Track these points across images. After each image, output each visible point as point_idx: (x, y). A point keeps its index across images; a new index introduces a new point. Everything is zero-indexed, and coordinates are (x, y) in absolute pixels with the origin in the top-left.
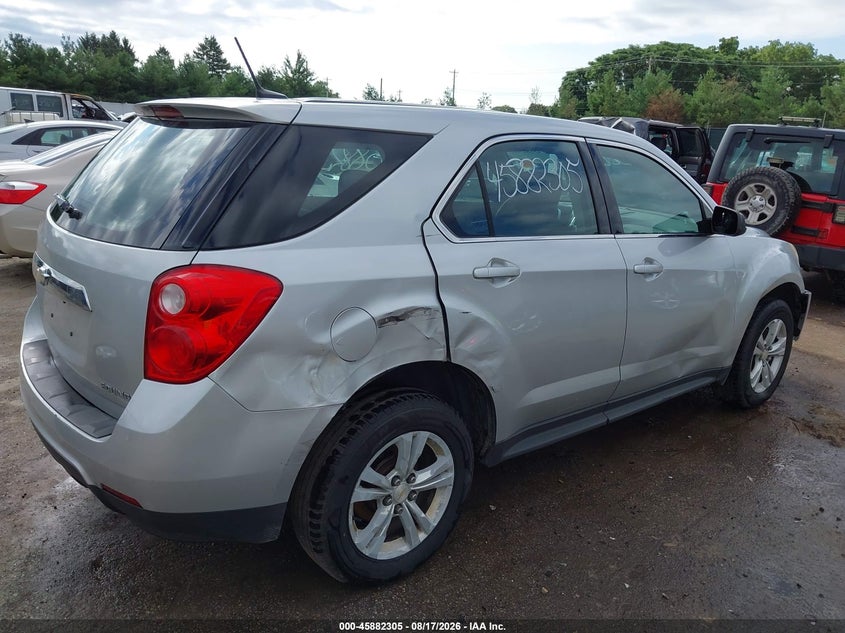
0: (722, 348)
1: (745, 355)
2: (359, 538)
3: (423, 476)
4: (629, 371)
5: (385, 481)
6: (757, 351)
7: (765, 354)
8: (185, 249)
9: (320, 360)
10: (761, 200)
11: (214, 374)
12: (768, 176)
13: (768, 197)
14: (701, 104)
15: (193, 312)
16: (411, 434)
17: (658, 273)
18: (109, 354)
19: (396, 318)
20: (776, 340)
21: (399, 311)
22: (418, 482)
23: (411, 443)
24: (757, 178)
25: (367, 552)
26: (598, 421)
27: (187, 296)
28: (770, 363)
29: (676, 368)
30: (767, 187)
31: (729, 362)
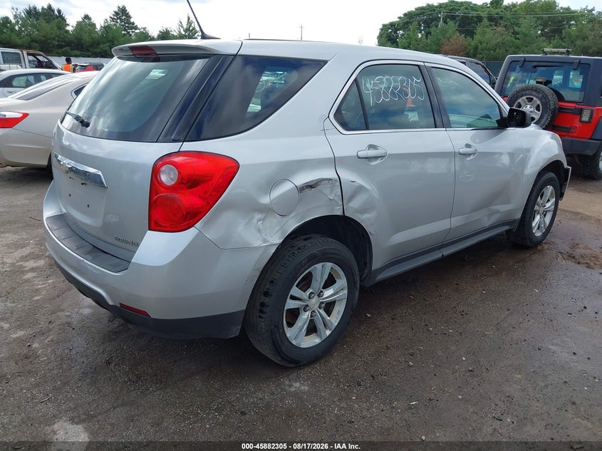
0: (513, 206)
1: (529, 212)
2: (290, 333)
3: (328, 293)
4: (456, 221)
5: (305, 295)
6: (536, 208)
7: (542, 210)
8: (174, 141)
9: (264, 215)
10: (531, 108)
11: (198, 225)
12: (536, 91)
13: (536, 106)
14: (479, 45)
15: (183, 183)
16: (321, 264)
17: (474, 154)
18: (114, 220)
19: (310, 186)
20: (548, 201)
21: (313, 181)
22: (324, 297)
23: (321, 270)
24: (528, 92)
25: (294, 342)
26: (437, 255)
27: (179, 173)
28: (545, 216)
29: (486, 219)
30: (535, 99)
31: (519, 216)
